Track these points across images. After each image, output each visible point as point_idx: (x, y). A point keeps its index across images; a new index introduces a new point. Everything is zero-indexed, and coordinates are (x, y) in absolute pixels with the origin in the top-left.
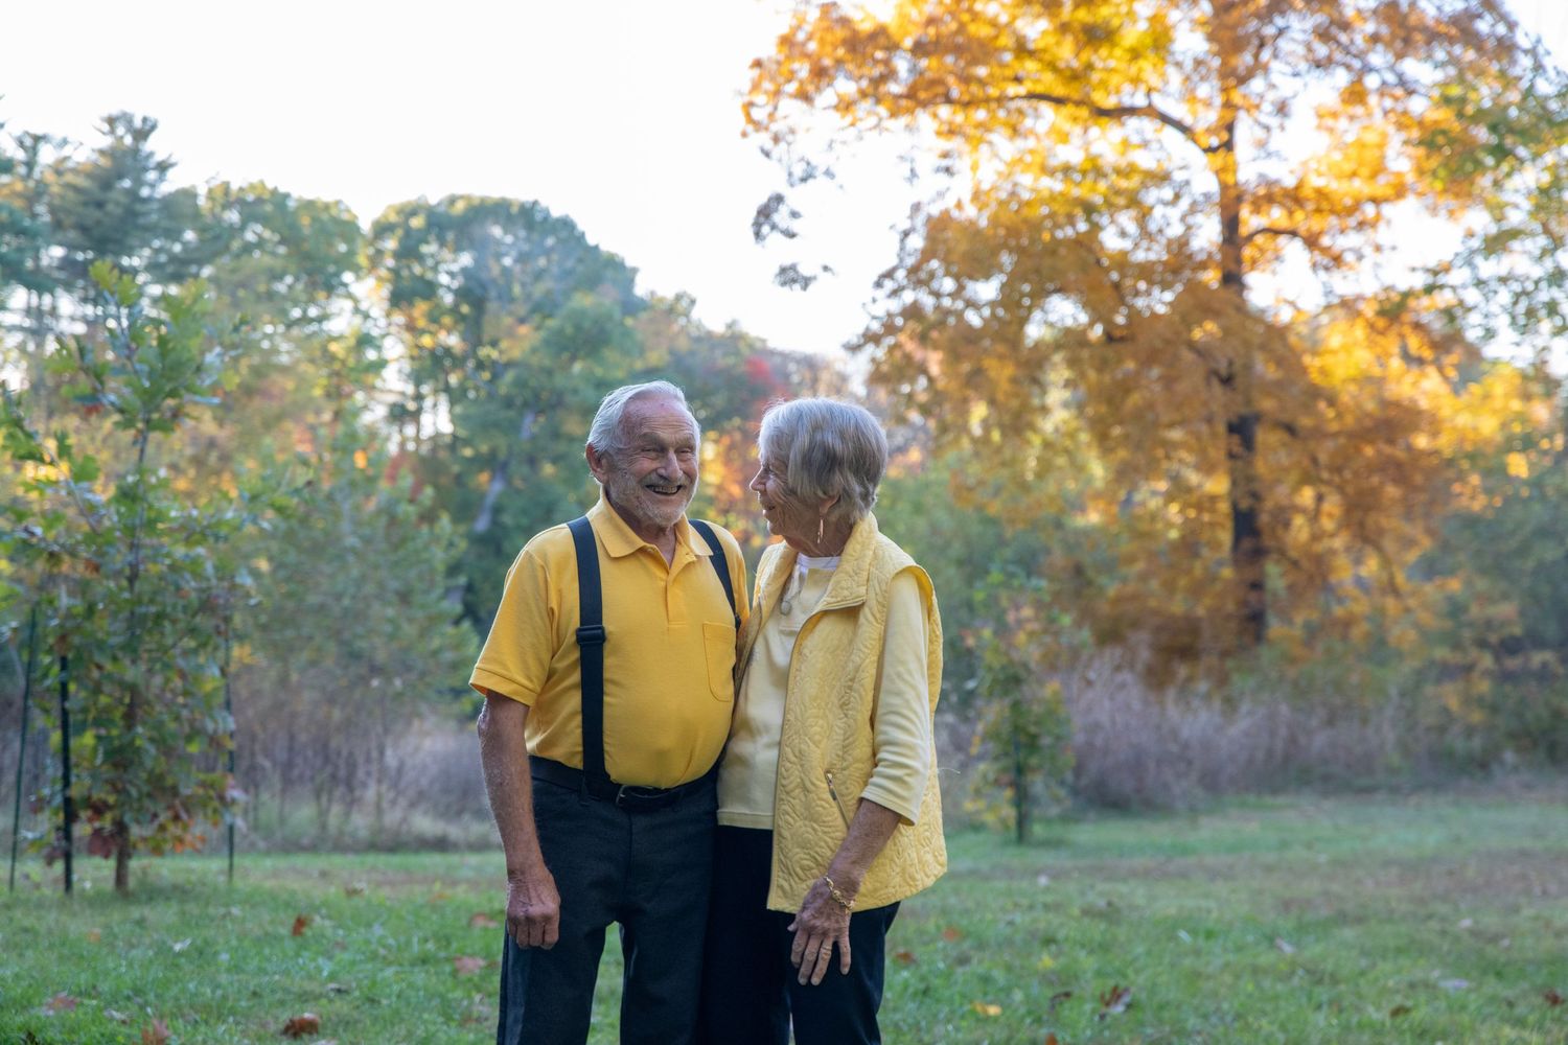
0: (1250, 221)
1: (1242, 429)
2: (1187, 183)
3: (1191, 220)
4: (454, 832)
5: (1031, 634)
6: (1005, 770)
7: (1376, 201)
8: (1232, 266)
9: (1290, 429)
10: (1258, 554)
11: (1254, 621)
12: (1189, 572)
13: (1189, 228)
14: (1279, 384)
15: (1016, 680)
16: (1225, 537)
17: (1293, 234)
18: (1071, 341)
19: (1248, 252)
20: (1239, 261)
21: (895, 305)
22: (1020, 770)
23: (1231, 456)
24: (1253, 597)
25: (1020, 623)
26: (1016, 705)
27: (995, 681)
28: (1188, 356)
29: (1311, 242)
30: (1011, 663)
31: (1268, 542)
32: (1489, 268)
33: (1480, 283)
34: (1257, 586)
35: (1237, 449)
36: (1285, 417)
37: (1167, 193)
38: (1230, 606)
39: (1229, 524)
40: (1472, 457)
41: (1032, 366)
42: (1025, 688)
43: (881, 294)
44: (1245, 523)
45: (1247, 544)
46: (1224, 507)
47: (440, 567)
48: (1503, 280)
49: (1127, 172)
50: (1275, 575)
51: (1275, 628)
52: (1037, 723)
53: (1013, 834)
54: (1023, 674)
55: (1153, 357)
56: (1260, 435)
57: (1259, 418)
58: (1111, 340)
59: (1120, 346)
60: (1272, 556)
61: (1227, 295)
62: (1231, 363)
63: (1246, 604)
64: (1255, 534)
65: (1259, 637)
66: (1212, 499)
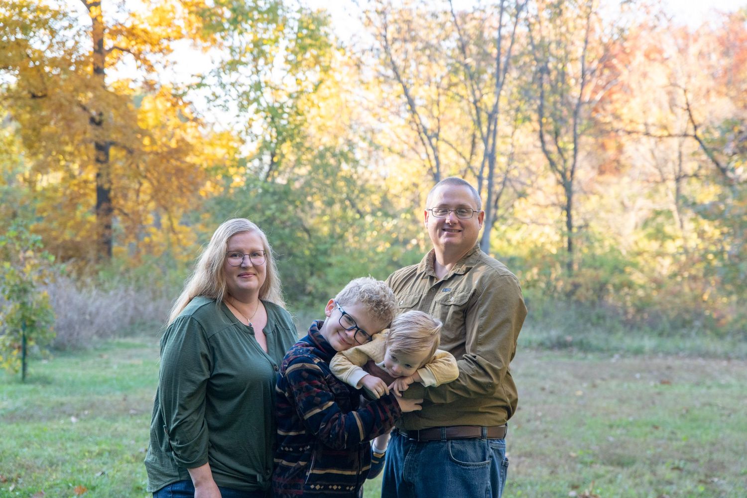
0: (108, 43)
1: (102, 148)
2: (76, 19)
3: (77, 38)
5: (34, 266)
6: (16, 340)
7: (169, 39)
8: (100, 65)
9: (130, 152)
10: (110, 210)
11: (106, 245)
12: (73, 218)
13: (77, 43)
14: (125, 127)
15: (25, 291)
16: (93, 200)
17: (129, 51)
18: (12, 96)
19: (108, 59)
20: (103, 61)
22: (25, 339)
23: (97, 160)
24: (107, 232)
25: (26, 259)
26: (23, 304)
27: (12, 291)
28: (77, 110)
29: (137, 56)
30: (22, 282)
31: (114, 203)
32: (226, 79)
33: (223, 86)
34: (108, 227)
35: (101, 158)
36: (128, 145)
37: (65, 23)
38: (95, 237)
39: (95, 195)
40: (216, 169)
42: (29, 295)
44: (103, 195)
45: (104, 206)
46: (93, 186)
48: (233, 84)
49: (44, 10)
50: (118, 223)
51: (115, 247)
52: (35, 314)
53: (20, 375)
54: (29, 288)
55: (59, 108)
56: (112, 151)
57: (112, 143)
58: (34, 96)
59: (40, 100)
60: (116, 212)
61: (97, 79)
62: (101, 114)
63: (103, 235)
64: (109, 200)
65: (109, 252)
66: (86, 182)
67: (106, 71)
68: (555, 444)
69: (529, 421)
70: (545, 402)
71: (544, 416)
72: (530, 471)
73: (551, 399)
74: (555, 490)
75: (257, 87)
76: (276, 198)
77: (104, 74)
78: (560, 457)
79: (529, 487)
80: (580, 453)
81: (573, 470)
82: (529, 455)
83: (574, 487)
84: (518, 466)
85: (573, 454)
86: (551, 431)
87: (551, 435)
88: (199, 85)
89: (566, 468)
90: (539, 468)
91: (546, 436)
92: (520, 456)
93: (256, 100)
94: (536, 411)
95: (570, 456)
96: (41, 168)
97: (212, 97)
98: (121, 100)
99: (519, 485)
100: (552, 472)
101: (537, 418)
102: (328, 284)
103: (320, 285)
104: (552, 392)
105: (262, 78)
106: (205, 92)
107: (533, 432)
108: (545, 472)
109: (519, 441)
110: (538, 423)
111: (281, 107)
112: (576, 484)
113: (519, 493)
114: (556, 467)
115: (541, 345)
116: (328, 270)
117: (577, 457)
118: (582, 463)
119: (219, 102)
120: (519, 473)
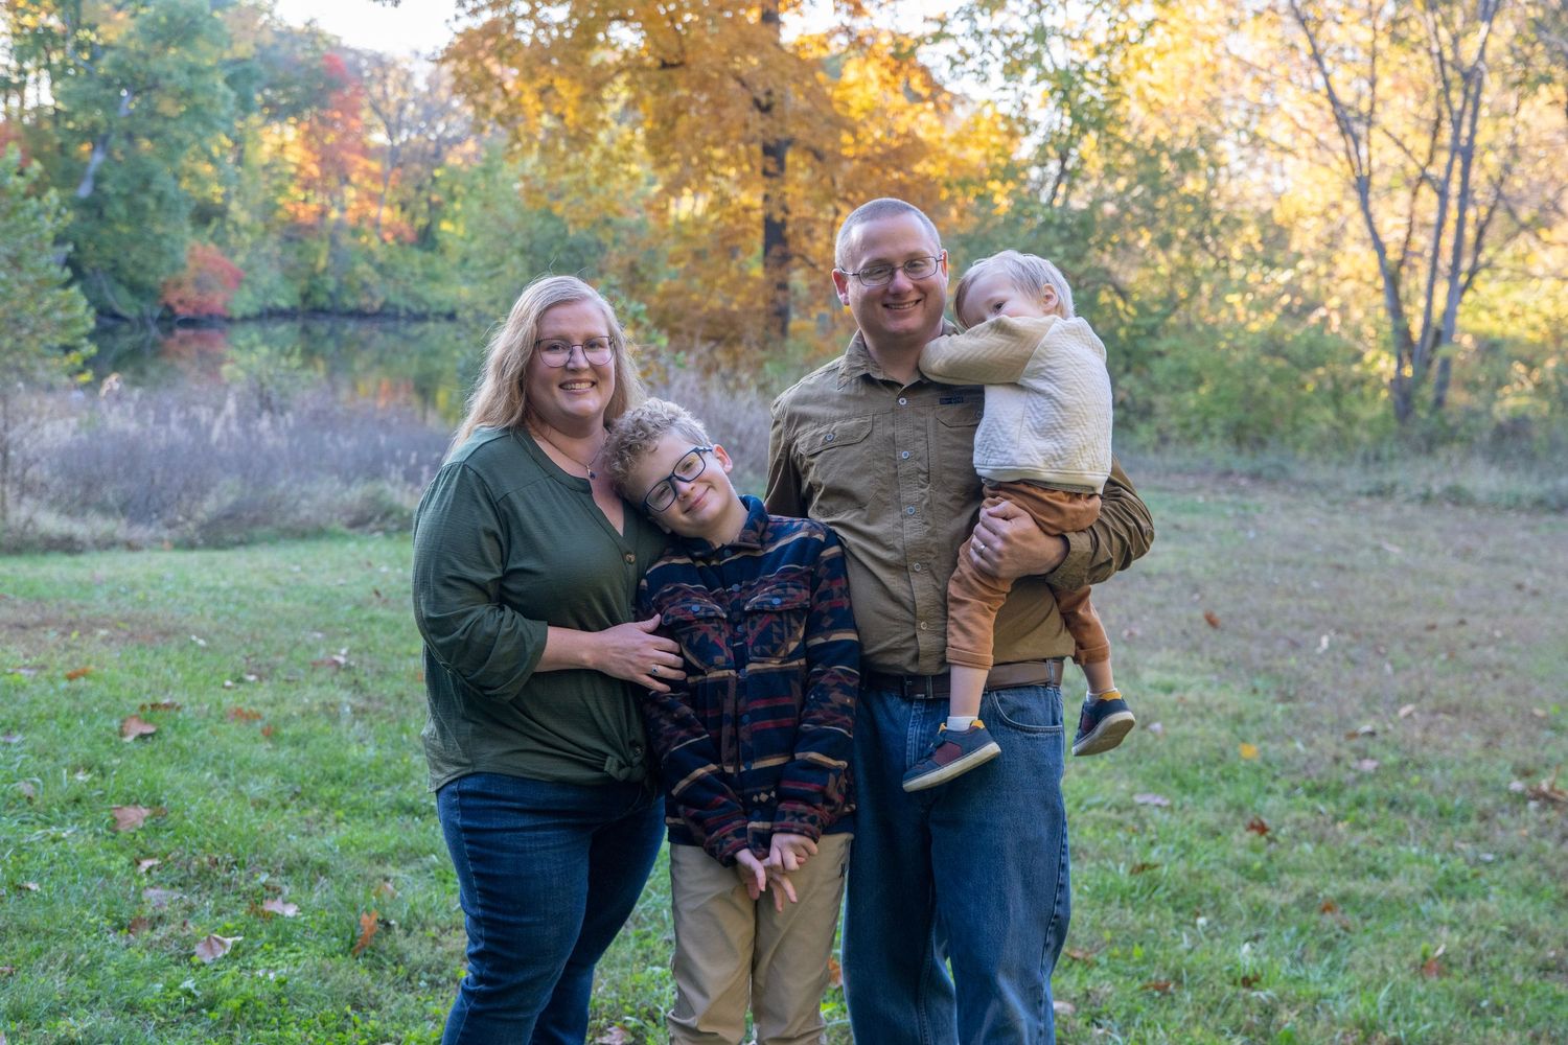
1: (774, 151)
4: (79, 529)
8: (772, 7)
9: (818, 155)
10: (785, 259)
11: (780, 316)
12: (727, 272)
14: (809, 114)
16: (757, 241)
18: (632, 65)
21: (477, 23)
23: (766, 173)
24: (780, 295)
28: (732, 85)
31: (792, 247)
32: (984, 22)
33: (978, 35)
34: (783, 286)
35: (772, 168)
36: (815, 143)
38: (760, 304)
39: (761, 232)
40: (964, 184)
41: (595, 84)
43: (461, 12)
44: (775, 232)
45: (776, 250)
46: (757, 216)
47: (50, 235)
48: (995, 33)
50: (798, 279)
51: (795, 322)
55: (703, 84)
56: (790, 157)
57: (790, 142)
58: (665, 65)
59: (674, 72)
60: (796, 261)
61: (766, 31)
62: (769, 93)
63: (773, 301)
64: (783, 241)
65: (784, 331)
66: (747, 209)
67: (785, 17)
68: (1511, 691)
69: (1473, 646)
70: (1516, 612)
71: (1506, 638)
72: (1446, 739)
73: (1529, 606)
74: (1485, 777)
75: (1041, 35)
76: (1065, 234)
77: (779, 23)
78: (1513, 717)
79: (1437, 771)
80: (1553, 709)
81: (1532, 741)
82: (1455, 710)
83: (1525, 773)
84: (1426, 730)
85: (1539, 712)
86: (1512, 667)
87: (1507, 673)
88: (938, 37)
89: (1519, 736)
90: (1466, 735)
91: (1496, 677)
92: (1435, 712)
93: (1036, 59)
94: (1493, 629)
95: (1532, 715)
96: (674, 188)
97: (959, 58)
98: (803, 67)
99: (1420, 766)
100: (1488, 745)
101: (1492, 641)
102: (1154, 387)
103: (1140, 390)
104: (1535, 593)
105: (1049, 20)
106: (948, 48)
107: (1475, 668)
108: (1475, 743)
109: (1442, 683)
110: (1490, 650)
111: (1081, 71)
112: (1531, 764)
113: (1416, 779)
114: (1498, 734)
115: (1540, 504)
116: (1156, 363)
117: (1546, 718)
118: (1553, 728)
119: (972, 64)
120: (1424, 743)
